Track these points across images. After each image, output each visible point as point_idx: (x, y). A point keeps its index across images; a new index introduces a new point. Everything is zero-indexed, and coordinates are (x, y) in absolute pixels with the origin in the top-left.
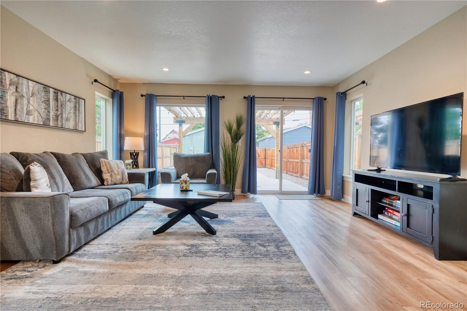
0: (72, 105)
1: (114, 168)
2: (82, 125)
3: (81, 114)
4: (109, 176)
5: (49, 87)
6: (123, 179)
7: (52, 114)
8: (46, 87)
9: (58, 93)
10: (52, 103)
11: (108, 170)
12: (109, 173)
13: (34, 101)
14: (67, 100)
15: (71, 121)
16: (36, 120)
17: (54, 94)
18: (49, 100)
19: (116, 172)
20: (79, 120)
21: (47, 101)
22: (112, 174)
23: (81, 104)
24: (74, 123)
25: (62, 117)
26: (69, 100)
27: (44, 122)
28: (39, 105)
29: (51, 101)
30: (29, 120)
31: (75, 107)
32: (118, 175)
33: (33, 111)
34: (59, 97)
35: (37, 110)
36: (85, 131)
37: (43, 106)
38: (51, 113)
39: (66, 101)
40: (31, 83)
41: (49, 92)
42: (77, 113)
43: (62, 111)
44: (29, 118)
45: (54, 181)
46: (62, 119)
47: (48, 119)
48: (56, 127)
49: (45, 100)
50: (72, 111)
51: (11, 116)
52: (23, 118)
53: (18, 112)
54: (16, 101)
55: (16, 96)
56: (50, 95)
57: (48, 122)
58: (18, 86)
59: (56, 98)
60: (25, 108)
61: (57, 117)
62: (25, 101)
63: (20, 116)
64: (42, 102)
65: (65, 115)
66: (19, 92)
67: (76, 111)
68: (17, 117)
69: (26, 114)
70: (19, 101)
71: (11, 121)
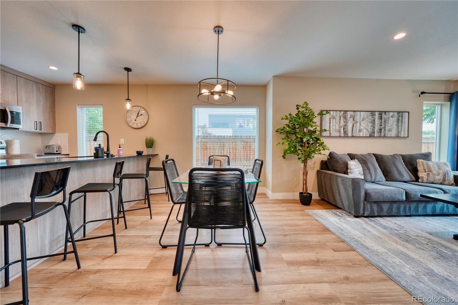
0: (395, 119)
1: (432, 169)
2: (405, 132)
3: (405, 124)
4: (425, 175)
5: (375, 112)
6: (444, 180)
7: (377, 128)
8: (373, 113)
9: (382, 114)
10: (377, 121)
11: (425, 170)
12: (426, 172)
13: (364, 123)
14: (390, 117)
15: (393, 131)
16: (365, 134)
17: (379, 115)
18: (375, 120)
19: (435, 172)
20: (402, 129)
21: (373, 121)
22: (429, 174)
23: (405, 116)
24: (396, 132)
25: (385, 129)
26: (392, 116)
27: (370, 135)
28: (367, 125)
29: (376, 120)
30: (360, 135)
31: (398, 120)
32: (438, 175)
33: (363, 129)
34: (383, 116)
35: (366, 128)
36: (408, 137)
37: (370, 124)
38: (376, 129)
39: (389, 117)
40: (362, 113)
41: (375, 115)
42: (400, 124)
43: (385, 125)
44: (360, 134)
46: (385, 131)
47: (374, 132)
48: (380, 137)
49: (371, 120)
50: (395, 123)
51: (350, 134)
52: (357, 134)
53: (354, 131)
54: (353, 125)
55: (353, 123)
56: (376, 116)
57: (373, 134)
58: (355, 117)
59: (380, 117)
60: (358, 128)
61: (381, 130)
62: (358, 124)
63: (355, 133)
64: (370, 122)
65: (388, 127)
66: (355, 120)
67: (399, 123)
68: (353, 134)
69: (359, 132)
70: (354, 125)
71: (350, 137)
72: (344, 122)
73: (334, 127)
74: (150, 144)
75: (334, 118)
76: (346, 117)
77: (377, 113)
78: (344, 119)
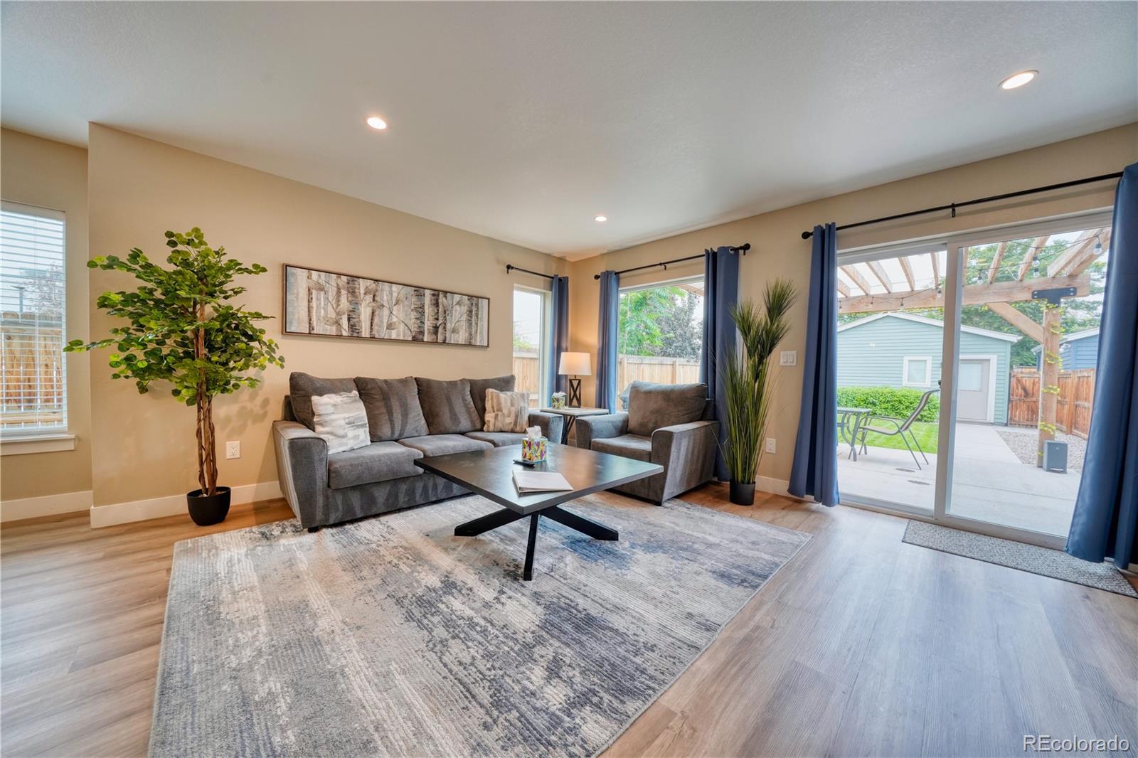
0: (465, 309)
1: (503, 405)
2: (483, 339)
3: (482, 321)
4: (492, 418)
5: (424, 288)
6: (515, 424)
7: (428, 325)
8: (419, 290)
9: (438, 295)
10: (429, 310)
11: (493, 407)
12: (494, 412)
13: (398, 311)
14: (454, 303)
15: (461, 333)
16: (402, 335)
17: (433, 298)
18: (424, 306)
19: (505, 411)
20: (477, 330)
21: (420, 307)
22: (497, 415)
23: (482, 307)
24: (467, 334)
25: (445, 328)
26: (458, 303)
27: (414, 337)
28: (406, 315)
29: (426, 307)
30: (391, 336)
31: (470, 311)
32: (509, 416)
33: (397, 323)
34: (440, 301)
35: (403, 322)
36: (488, 346)
37: (414, 315)
38: (426, 323)
39: (452, 304)
40: (395, 287)
41: (424, 295)
42: (473, 320)
43: (446, 320)
44: (391, 333)
45: (389, 418)
46: (446, 331)
47: (422, 333)
48: (435, 343)
49: (416, 306)
50: (465, 317)
51: (365, 333)
52: (383, 333)
53: (375, 327)
54: (373, 313)
55: (374, 307)
56: (426, 299)
57: (421, 337)
58: (377, 294)
59: (435, 302)
60: (385, 321)
61: (436, 328)
62: (386, 312)
63: (378, 332)
64: (412, 310)
65: (451, 325)
66: (377, 302)
67: (471, 317)
68: (373, 333)
69: (387, 328)
70: (376, 313)
71: (365, 339)
72: (350, 302)
73: (322, 311)
75: (321, 289)
76: (354, 292)
77: (428, 293)
78: (350, 295)
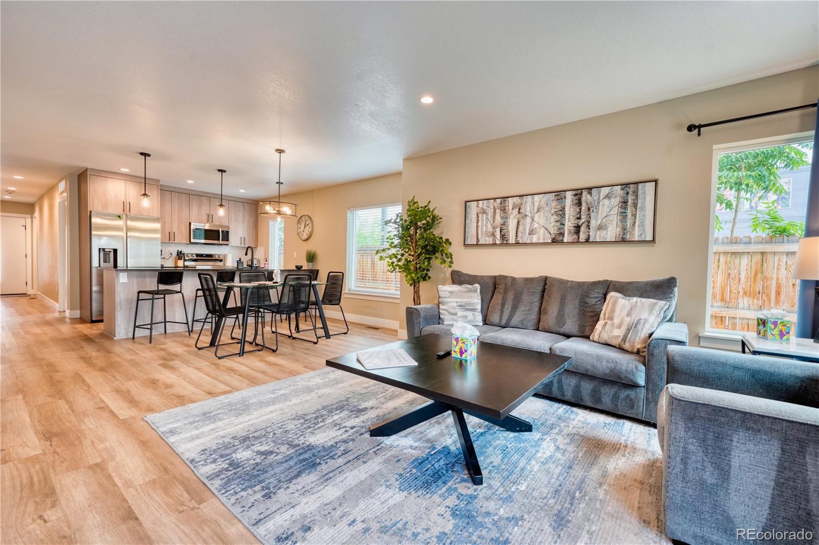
0: (616, 201)
2: (644, 230)
3: (643, 209)
5: (566, 191)
7: (569, 225)
8: (559, 195)
9: (581, 194)
10: (570, 211)
13: (539, 217)
14: (602, 197)
15: (609, 229)
16: (542, 238)
17: (575, 198)
18: (564, 208)
20: (635, 223)
21: (561, 211)
23: (645, 192)
24: (619, 229)
25: (588, 226)
26: (608, 197)
27: (553, 239)
28: (547, 220)
29: (567, 209)
30: (532, 240)
31: (625, 202)
33: (538, 228)
34: (583, 199)
35: (543, 227)
36: (654, 240)
37: (554, 218)
38: (566, 226)
39: (599, 199)
40: (536, 198)
41: (565, 198)
42: (629, 211)
43: (590, 217)
44: (532, 237)
46: (589, 229)
47: (562, 234)
48: (577, 242)
49: (556, 210)
50: (616, 210)
51: (512, 240)
52: (525, 238)
53: (519, 234)
54: (518, 223)
55: (519, 218)
56: (567, 201)
57: (561, 238)
58: (522, 207)
59: (577, 201)
60: (528, 228)
61: (578, 228)
62: (528, 220)
63: (522, 238)
64: (552, 215)
65: (596, 222)
66: (521, 213)
67: (625, 208)
68: (518, 239)
69: (529, 234)
70: (521, 223)
71: (512, 244)
72: (502, 218)
73: (484, 228)
74: (311, 258)
75: (484, 212)
76: (505, 209)
77: (569, 196)
78: (502, 212)
